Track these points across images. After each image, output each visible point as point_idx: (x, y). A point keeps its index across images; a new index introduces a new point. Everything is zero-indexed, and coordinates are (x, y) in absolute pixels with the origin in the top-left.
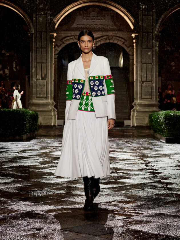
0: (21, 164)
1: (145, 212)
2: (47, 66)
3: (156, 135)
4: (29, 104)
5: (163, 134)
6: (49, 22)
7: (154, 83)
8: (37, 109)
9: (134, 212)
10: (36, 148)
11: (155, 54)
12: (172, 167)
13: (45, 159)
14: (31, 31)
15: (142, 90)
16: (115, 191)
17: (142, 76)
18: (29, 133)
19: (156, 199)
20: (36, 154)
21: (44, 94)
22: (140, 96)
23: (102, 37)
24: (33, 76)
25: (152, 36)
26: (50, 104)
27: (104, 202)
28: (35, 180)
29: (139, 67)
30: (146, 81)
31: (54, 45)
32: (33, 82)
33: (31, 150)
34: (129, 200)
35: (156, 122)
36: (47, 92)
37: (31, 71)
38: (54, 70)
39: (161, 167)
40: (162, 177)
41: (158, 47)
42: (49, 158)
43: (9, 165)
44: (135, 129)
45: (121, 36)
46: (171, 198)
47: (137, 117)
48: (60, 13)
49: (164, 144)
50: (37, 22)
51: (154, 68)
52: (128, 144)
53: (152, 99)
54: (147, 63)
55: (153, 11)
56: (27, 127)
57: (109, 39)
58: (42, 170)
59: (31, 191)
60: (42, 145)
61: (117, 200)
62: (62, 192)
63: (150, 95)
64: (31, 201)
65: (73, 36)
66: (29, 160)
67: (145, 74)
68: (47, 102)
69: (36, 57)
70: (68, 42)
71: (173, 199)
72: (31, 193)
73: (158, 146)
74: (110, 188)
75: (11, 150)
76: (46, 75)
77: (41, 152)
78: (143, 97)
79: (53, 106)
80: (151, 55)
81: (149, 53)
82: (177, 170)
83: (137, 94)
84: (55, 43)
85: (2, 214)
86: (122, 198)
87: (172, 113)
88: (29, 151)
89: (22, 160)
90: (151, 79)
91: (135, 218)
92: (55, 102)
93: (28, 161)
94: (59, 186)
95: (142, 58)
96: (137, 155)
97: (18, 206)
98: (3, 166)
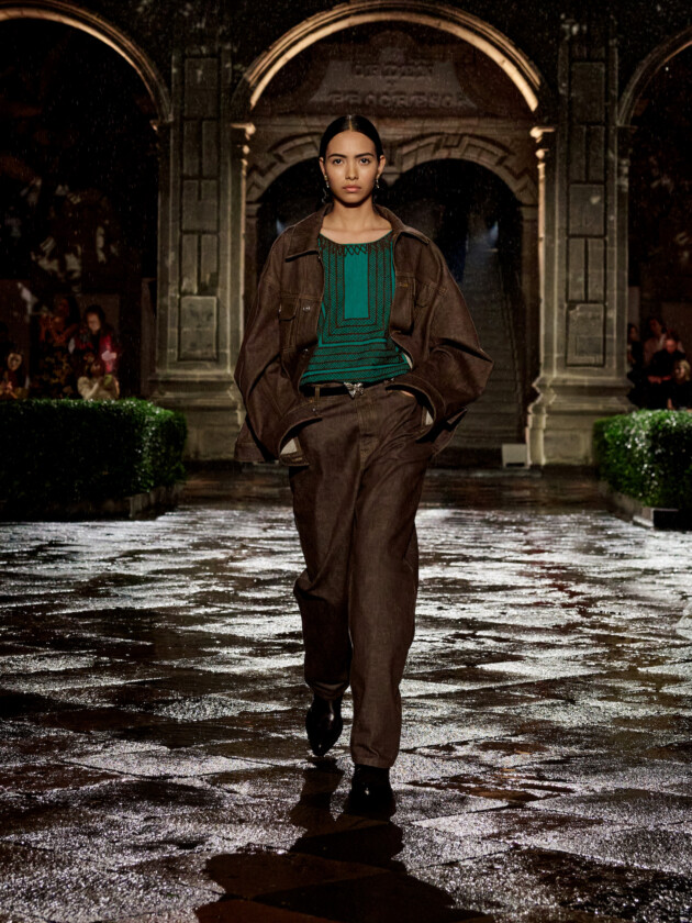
0: (122, 604)
1: (578, 787)
2: (218, 243)
3: (620, 497)
4: (155, 383)
5: (645, 496)
6: (229, 80)
7: (612, 304)
8: (183, 403)
9: (536, 783)
10: (177, 545)
11: (616, 203)
13: (210, 585)
14: (163, 118)
15: (567, 334)
16: (468, 706)
17: (567, 281)
18: (152, 488)
19: (619, 737)
20: (177, 567)
21: (210, 346)
22: (562, 355)
23: (422, 137)
24: (170, 280)
25: (607, 131)
26: (232, 382)
27: (428, 747)
28: (175, 663)
29: (557, 249)
30: (583, 298)
31: (247, 167)
32: (169, 303)
33: (158, 551)
34: (520, 739)
35: (619, 452)
37: (163, 262)
38: (247, 256)
40: (642, 655)
41: (626, 176)
42: (225, 580)
43: (80, 607)
44: (542, 478)
45: (493, 133)
46: (675, 733)
47: (549, 434)
48: (269, 51)
49: (649, 533)
50: (183, 83)
51: (613, 254)
52: (516, 531)
53: (607, 366)
54: (586, 237)
55: (611, 43)
56: (145, 466)
57: (447, 147)
58: (199, 628)
59: (158, 702)
60: (200, 532)
61: (475, 741)
62: (273, 706)
63: (596, 352)
64: (159, 739)
66: (153, 588)
67: (580, 275)
68: (219, 376)
69: (181, 211)
70: (292, 160)
71: (681, 738)
72: (160, 710)
73: (625, 538)
74: (450, 693)
75: (84, 550)
76: (215, 276)
77: (194, 559)
78: (573, 358)
80: (603, 206)
81: (595, 200)
83: (549, 350)
84: (248, 161)
85: (53, 786)
86: (494, 733)
87: (672, 418)
88: (154, 557)
89: (127, 590)
90: (602, 292)
91: (542, 807)
93: (150, 593)
94: (262, 684)
95: (568, 217)
96: (544, 571)
97: (112, 757)
98: (57, 610)
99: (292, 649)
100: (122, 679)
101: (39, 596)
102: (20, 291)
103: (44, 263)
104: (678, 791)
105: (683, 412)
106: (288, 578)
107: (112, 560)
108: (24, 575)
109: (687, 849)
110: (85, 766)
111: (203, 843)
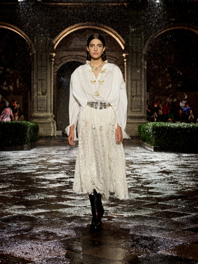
1: (125, 215)
2: (47, 83)
4: (31, 117)
6: (49, 43)
7: (143, 97)
8: (38, 122)
11: (143, 72)
12: (155, 173)
13: (41, 166)
17: (132, 91)
18: (30, 143)
19: (137, 202)
20: (34, 162)
21: (44, 108)
24: (35, 92)
25: (141, 55)
26: (50, 117)
28: (30, 186)
30: (135, 95)
31: (54, 64)
32: (35, 97)
33: (30, 158)
34: (112, 203)
36: (47, 106)
37: (33, 88)
38: (54, 85)
39: (144, 173)
40: (145, 182)
42: (45, 165)
43: (8, 172)
45: (114, 55)
46: (151, 201)
47: (127, 128)
48: (59, 35)
49: (152, 152)
50: (37, 43)
51: (142, 84)
53: (141, 112)
54: (136, 80)
56: (28, 137)
58: (37, 177)
59: (25, 195)
60: (41, 153)
63: (139, 108)
67: (135, 90)
68: (47, 115)
69: (37, 75)
70: (65, 62)
71: (152, 202)
72: (25, 197)
75: (11, 158)
76: (46, 91)
77: (38, 160)
78: (134, 110)
79: (52, 119)
80: (140, 73)
81: (138, 71)
82: (159, 175)
84: (54, 62)
87: (158, 124)
88: (28, 160)
89: (21, 168)
90: (140, 94)
91: (116, 220)
92: (55, 115)
93: (26, 169)
94: (51, 191)
95: (132, 75)
97: (11, 209)
98: (3, 173)
99: (60, 182)
100: (16, 190)
103: (4, 88)
105: (160, 122)
106: (60, 165)
107: (18, 161)
109: (150, 230)
110: (4, 211)
111: (31, 231)
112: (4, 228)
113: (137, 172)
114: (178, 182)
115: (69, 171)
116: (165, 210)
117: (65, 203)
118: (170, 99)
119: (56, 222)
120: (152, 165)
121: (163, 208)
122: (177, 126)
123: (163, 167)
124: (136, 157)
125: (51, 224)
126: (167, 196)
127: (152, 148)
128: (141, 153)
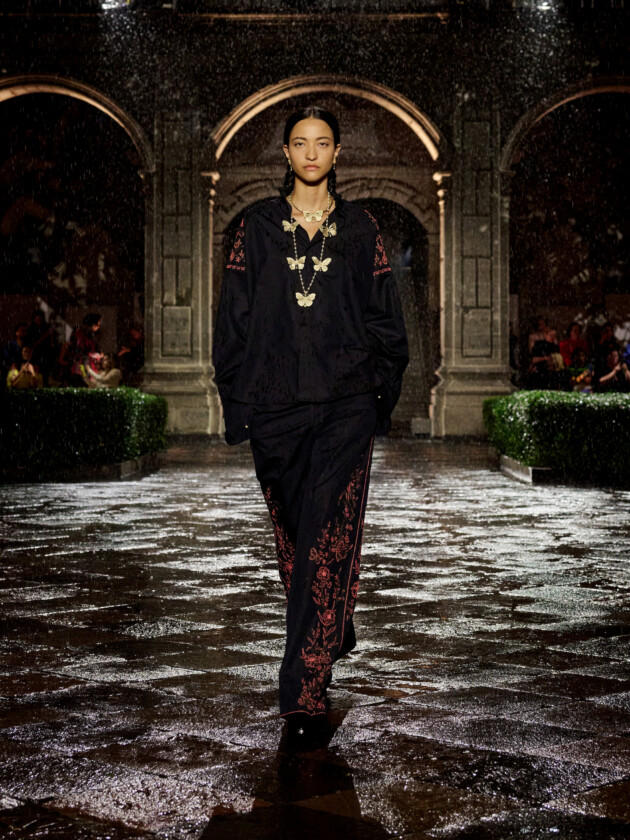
0: (105, 547)
1: (442, 685)
2: (192, 266)
7: (497, 310)
8: (166, 389)
10: (153, 500)
11: (499, 231)
13: (176, 531)
14: (148, 168)
15: (462, 333)
17: (462, 292)
18: (139, 456)
19: (478, 646)
20: (151, 518)
21: (186, 345)
22: (459, 349)
24: (154, 294)
25: (492, 176)
26: (202, 373)
29: (454, 267)
30: (474, 305)
31: (214, 206)
32: (154, 312)
33: (139, 505)
34: (401, 649)
36: (195, 339)
37: (148, 280)
38: (214, 275)
39: (503, 554)
40: (504, 582)
42: (186, 527)
43: (71, 549)
44: (442, 445)
45: (404, 178)
46: (523, 643)
48: (230, 116)
49: (529, 487)
50: (163, 141)
51: (497, 269)
53: (493, 357)
54: (477, 257)
56: (134, 439)
57: (369, 189)
58: (162, 565)
60: (174, 490)
61: (366, 650)
62: (212, 626)
63: (485, 345)
64: (119, 652)
65: (266, 180)
66: (128, 535)
67: (471, 287)
68: (191, 369)
69: (163, 241)
70: (249, 200)
71: (527, 647)
72: (124, 630)
75: (81, 505)
76: (189, 292)
77: (165, 511)
78: (469, 351)
79: (211, 381)
80: (489, 233)
81: (483, 229)
82: (551, 560)
83: (448, 345)
84: (215, 202)
86: (380, 646)
87: (547, 397)
88: (132, 510)
89: (110, 536)
90: (489, 300)
91: (411, 702)
93: (126, 538)
94: (206, 608)
95: (462, 242)
96: (437, 517)
97: (81, 667)
98: (54, 552)
99: (233, 580)
100: (97, 605)
101: (41, 542)
102: (39, 305)
103: (58, 283)
104: (519, 688)
106: (236, 525)
108: (31, 525)
109: (520, 733)
110: (59, 674)
111: (142, 734)
112: (58, 727)
113: (482, 551)
114: (611, 582)
115: (263, 546)
116: (569, 672)
117: (249, 648)
118: (585, 317)
119: (223, 709)
120: (527, 527)
121: (561, 666)
122: (607, 404)
123: (561, 532)
124: (477, 502)
125: (205, 713)
126: (576, 624)
127: (527, 474)
128: (491, 490)
